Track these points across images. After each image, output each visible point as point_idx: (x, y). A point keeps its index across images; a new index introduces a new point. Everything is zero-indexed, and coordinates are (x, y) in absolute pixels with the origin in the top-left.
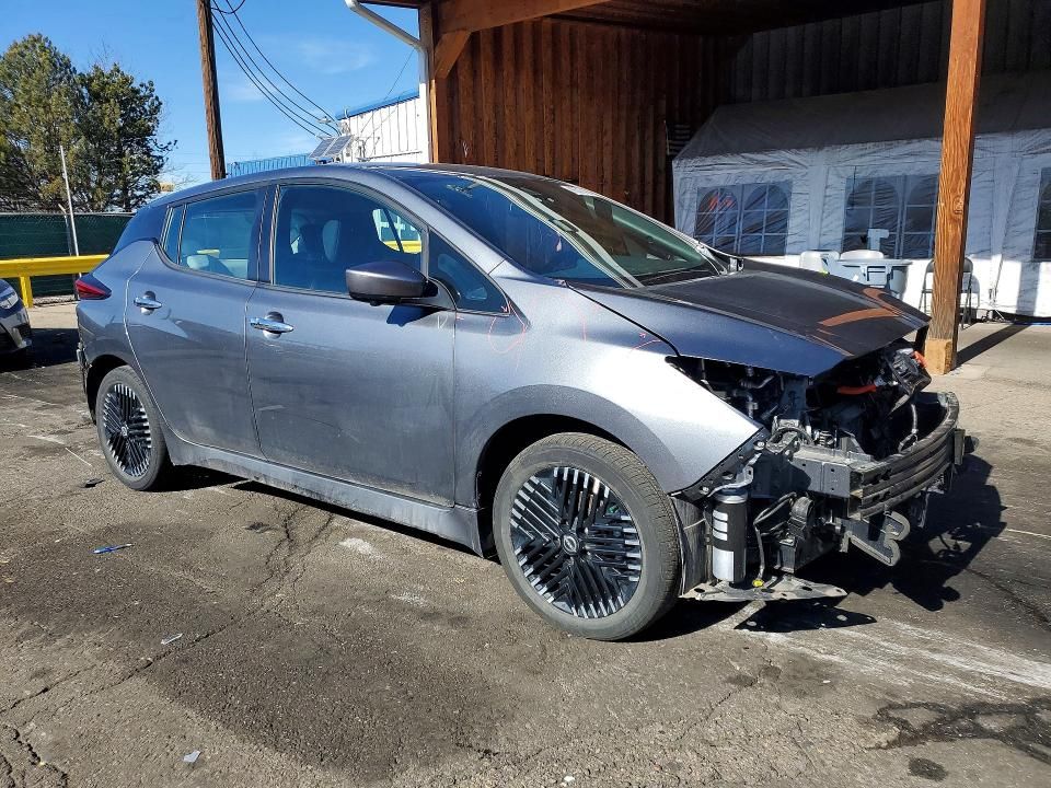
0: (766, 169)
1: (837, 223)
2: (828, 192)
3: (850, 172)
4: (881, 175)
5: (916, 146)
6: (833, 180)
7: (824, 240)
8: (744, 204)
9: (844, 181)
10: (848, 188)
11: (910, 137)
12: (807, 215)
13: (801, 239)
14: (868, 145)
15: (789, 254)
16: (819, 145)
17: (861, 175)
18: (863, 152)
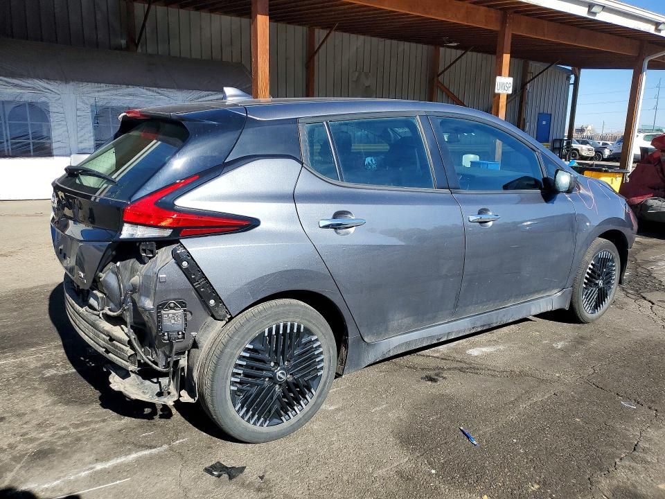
0: (22, 91)
1: (89, 135)
2: (79, 113)
3: (92, 101)
4: (113, 105)
5: (131, 90)
6: (80, 105)
7: (82, 146)
8: (7, 117)
9: (89, 106)
10: (92, 111)
11: (128, 84)
12: (65, 129)
13: (64, 145)
14: (102, 85)
15: (57, 156)
16: (66, 79)
17: (100, 104)
18: (99, 89)
